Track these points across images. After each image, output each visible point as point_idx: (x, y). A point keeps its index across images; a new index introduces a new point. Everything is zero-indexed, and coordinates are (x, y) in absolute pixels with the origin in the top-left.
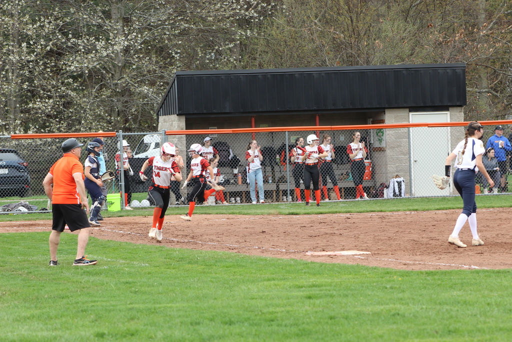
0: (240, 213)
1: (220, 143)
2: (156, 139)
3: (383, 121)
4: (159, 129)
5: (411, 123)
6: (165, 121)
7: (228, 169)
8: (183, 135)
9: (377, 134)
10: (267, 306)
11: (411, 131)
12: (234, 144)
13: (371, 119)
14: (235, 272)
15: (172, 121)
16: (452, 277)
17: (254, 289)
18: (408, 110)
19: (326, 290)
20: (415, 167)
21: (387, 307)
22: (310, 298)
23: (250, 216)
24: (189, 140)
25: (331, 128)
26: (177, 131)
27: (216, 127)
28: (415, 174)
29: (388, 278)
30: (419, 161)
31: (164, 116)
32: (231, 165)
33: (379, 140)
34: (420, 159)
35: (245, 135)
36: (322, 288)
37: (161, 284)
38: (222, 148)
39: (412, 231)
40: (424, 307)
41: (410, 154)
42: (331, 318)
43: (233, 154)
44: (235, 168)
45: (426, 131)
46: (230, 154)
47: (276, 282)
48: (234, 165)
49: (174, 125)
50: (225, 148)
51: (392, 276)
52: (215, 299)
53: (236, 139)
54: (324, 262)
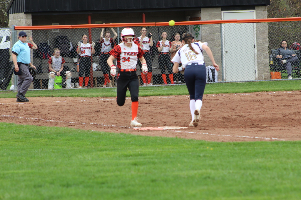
0: (78, 96)
1: (62, 37)
2: (7, 33)
3: (199, 19)
4: (9, 25)
5: (223, 20)
6: (14, 18)
7: (68, 59)
8: (30, 30)
9: (194, 29)
10: (99, 171)
11: (223, 27)
12: (74, 38)
13: (189, 17)
14: (73, 144)
15: (21, 18)
16: (256, 148)
17: (88, 157)
18: (220, 9)
19: (149, 158)
20: (226, 56)
21: (200, 172)
22: (135, 164)
23: (87, 98)
24: (35, 34)
25: (156, 24)
26: (25, 26)
27: (58, 24)
28: (226, 63)
29: (202, 149)
30: (229, 51)
31: (13, 14)
32: (71, 56)
33: (196, 34)
34: (230, 50)
35: (83, 30)
36: (145, 157)
37: (10, 155)
38: (63, 41)
39: (223, 110)
40: (231, 171)
41: (222, 45)
42: (153, 181)
43: (73, 46)
44: (75, 57)
45: (236, 26)
46: (70, 46)
47: (107, 152)
48: (73, 56)
49: (22, 21)
50: (66, 41)
51: (205, 146)
52: (56, 166)
53: (75, 33)
54: (149, 135)
